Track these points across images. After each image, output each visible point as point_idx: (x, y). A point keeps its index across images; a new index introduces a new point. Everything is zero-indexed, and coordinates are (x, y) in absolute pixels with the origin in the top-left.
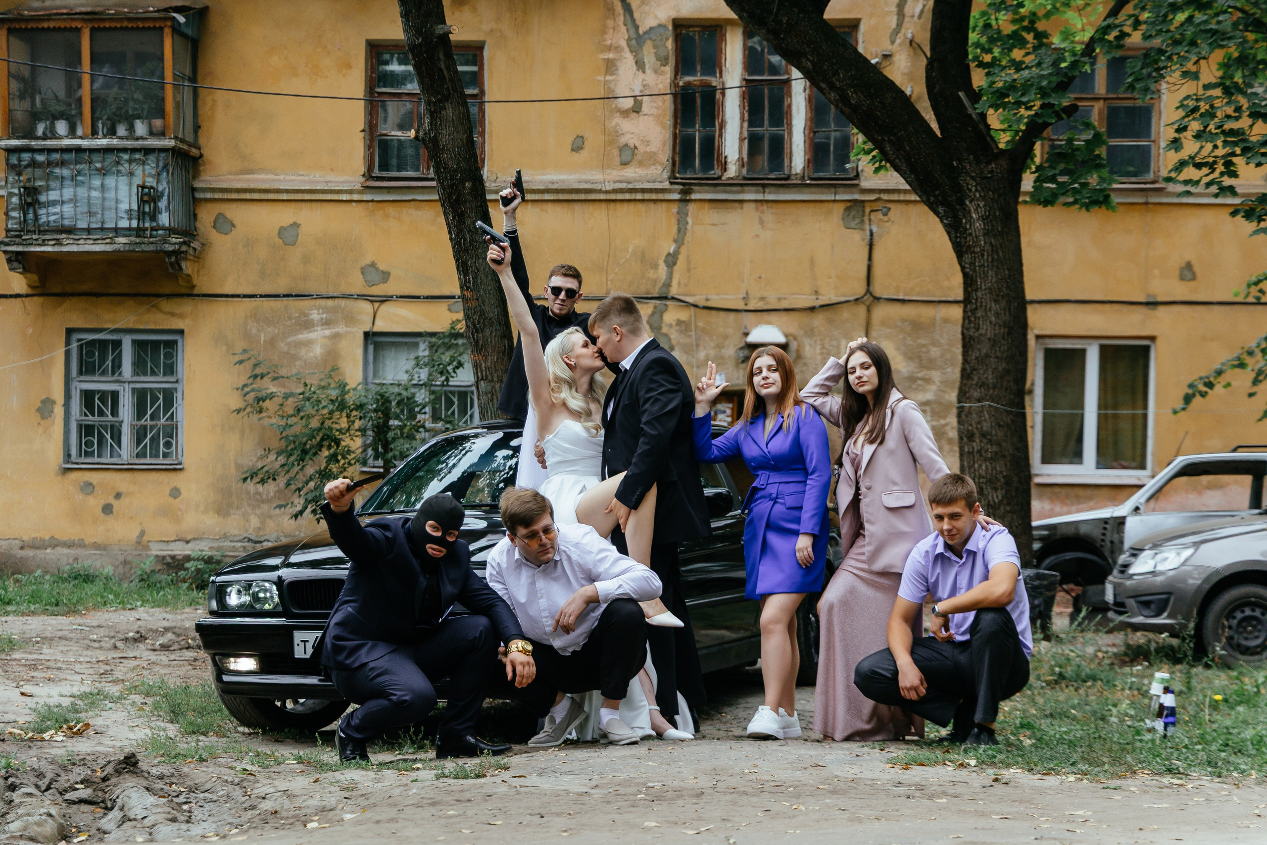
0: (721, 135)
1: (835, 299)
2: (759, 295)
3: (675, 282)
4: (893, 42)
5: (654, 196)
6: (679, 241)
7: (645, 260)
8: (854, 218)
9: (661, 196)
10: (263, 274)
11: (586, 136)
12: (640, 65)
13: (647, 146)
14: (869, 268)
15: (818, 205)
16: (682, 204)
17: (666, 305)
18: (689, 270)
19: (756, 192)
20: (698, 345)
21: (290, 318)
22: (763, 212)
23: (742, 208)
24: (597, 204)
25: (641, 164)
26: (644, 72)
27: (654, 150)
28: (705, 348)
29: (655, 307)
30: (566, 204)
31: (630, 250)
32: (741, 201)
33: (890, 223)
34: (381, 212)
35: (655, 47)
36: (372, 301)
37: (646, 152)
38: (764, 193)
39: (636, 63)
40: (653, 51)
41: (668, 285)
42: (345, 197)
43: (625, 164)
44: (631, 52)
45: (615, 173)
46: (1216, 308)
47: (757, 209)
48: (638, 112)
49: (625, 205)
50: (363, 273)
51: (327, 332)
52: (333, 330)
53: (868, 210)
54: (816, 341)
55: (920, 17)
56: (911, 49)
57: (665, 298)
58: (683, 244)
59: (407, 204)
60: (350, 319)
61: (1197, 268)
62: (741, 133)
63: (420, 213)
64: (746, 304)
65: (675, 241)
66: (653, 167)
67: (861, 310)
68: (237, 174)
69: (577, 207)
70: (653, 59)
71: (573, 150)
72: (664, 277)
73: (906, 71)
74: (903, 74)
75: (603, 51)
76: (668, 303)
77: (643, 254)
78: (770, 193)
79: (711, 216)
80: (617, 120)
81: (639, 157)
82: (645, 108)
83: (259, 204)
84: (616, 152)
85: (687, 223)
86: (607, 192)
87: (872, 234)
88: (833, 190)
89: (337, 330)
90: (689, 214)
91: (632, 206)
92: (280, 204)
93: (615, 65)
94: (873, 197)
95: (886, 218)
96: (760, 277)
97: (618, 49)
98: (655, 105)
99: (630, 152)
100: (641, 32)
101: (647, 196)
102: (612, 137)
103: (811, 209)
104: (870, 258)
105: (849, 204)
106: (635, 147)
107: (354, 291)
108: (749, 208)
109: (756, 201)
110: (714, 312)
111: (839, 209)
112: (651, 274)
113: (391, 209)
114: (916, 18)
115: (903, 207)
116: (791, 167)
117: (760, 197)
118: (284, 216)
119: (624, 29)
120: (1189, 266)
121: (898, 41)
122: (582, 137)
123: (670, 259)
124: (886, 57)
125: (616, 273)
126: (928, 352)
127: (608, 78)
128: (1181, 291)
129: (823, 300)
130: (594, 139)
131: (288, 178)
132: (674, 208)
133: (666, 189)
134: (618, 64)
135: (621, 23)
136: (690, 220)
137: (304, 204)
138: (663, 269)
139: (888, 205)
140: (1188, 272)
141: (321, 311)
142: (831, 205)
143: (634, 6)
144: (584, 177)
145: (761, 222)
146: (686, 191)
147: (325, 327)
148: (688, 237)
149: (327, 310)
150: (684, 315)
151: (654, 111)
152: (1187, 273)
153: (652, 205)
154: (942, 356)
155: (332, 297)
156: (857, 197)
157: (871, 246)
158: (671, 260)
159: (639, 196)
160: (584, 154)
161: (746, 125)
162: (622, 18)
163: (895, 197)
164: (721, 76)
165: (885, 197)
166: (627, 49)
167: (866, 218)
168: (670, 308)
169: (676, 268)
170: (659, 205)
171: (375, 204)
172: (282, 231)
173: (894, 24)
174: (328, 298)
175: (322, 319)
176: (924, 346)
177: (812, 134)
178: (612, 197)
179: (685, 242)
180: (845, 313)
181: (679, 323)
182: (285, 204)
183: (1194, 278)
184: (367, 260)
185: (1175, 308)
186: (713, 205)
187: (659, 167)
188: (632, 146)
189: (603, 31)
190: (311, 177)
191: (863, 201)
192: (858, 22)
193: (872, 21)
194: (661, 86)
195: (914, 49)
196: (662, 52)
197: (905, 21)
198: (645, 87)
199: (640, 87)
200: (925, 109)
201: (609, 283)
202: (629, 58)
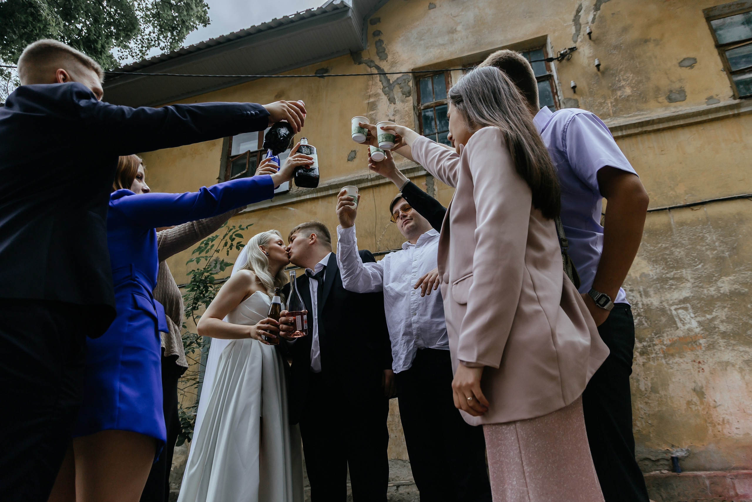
4: (575, 42)
11: (357, 150)
12: (392, 100)
16: (429, 178)
24: (367, 190)
26: (395, 104)
35: (401, 88)
36: (214, 284)
39: (389, 100)
40: (400, 90)
44: (385, 94)
55: (593, 21)
56: (591, 42)
70: (400, 94)
71: (348, 160)
73: (590, 55)
74: (588, 58)
75: (367, 99)
85: (435, 190)
86: (372, 180)
90: (435, 183)
93: (375, 105)
97: (377, 95)
98: (404, 120)
100: (391, 82)
114: (590, 24)
119: (380, 83)
121: (579, 40)
122: (355, 151)
124: (573, 50)
125: (383, 235)
126: (672, 253)
127: (371, 113)
130: (362, 151)
132: (423, 182)
133: (415, 168)
134: (377, 103)
135: (378, 81)
136: (436, 187)
143: (386, 70)
144: (356, 175)
154: (687, 255)
160: (356, 161)
162: (378, 78)
166: (382, 94)
173: (574, 32)
176: (666, 248)
178: (377, 182)
184: (214, 257)
189: (367, 88)
192: (545, 38)
193: (557, 34)
194: (407, 109)
195: (594, 41)
196: (406, 89)
197: (582, 26)
198: (396, 112)
199: (393, 113)
200: (613, 75)
201: (378, 243)
202: (384, 99)
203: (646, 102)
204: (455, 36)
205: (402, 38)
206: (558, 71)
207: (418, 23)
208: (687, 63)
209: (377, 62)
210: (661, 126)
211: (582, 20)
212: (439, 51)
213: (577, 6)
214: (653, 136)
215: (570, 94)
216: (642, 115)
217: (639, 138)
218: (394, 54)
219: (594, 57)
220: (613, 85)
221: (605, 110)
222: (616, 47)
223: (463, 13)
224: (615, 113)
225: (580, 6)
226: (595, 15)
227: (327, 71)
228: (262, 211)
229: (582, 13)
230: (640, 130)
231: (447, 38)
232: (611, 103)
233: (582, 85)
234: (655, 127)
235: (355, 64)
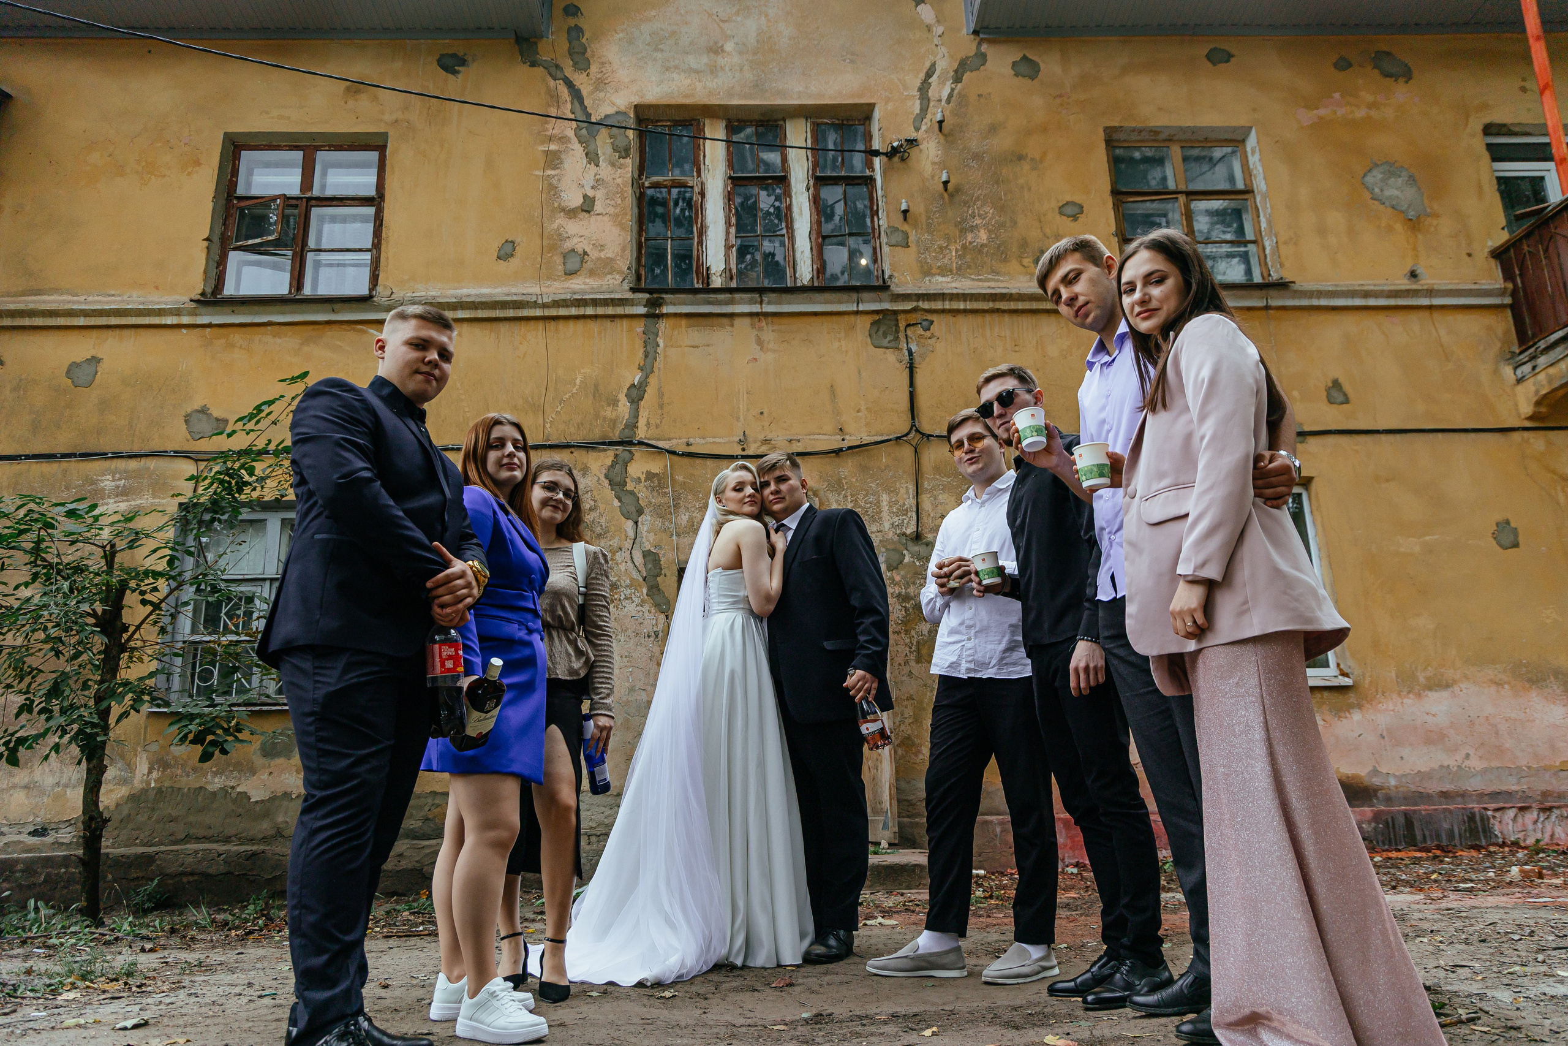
0: (700, 243)
1: (867, 439)
2: (761, 437)
3: (642, 423)
4: (917, 129)
5: (610, 311)
6: (647, 369)
7: (600, 394)
8: (885, 335)
9: (620, 310)
10: (35, 427)
11: (518, 240)
12: (592, 157)
13: (600, 251)
14: (912, 396)
15: (835, 318)
16: (650, 320)
17: (630, 452)
18: (661, 407)
19: (751, 302)
20: (677, 506)
21: (67, 488)
22: (761, 329)
23: (732, 326)
24: (532, 323)
25: (592, 273)
26: (597, 166)
27: (610, 255)
28: (687, 509)
29: (616, 456)
30: (488, 325)
31: (578, 382)
32: (731, 316)
33: (934, 340)
34: (223, 341)
35: (611, 136)
36: (197, 461)
37: (599, 259)
38: (761, 303)
39: (587, 155)
40: (609, 141)
41: (633, 426)
42: (169, 320)
43: (570, 274)
44: (580, 142)
45: (557, 284)
46: (1383, 437)
47: (753, 326)
48: (589, 212)
49: (571, 324)
50: (187, 422)
51: (123, 506)
52: (133, 503)
53: (902, 325)
54: (845, 497)
55: (948, 101)
56: (941, 137)
57: (630, 443)
58: (652, 372)
59: (262, 329)
60: (159, 486)
61: (1347, 387)
62: (727, 240)
63: (279, 341)
64: (743, 450)
65: (641, 369)
66: (609, 277)
67: (907, 452)
68: (16, 295)
69: (504, 328)
70: (610, 150)
71: (499, 258)
72: (627, 416)
73: (937, 160)
74: (934, 163)
75: (543, 143)
76: (633, 449)
77: (596, 386)
78: (769, 303)
79: (692, 335)
80: (561, 220)
81: (589, 265)
82: (598, 207)
83: (45, 333)
84: (558, 260)
85: (658, 345)
86: (544, 306)
87: (910, 353)
88: (854, 296)
89: (138, 502)
90: (660, 333)
91: (579, 326)
92: (76, 332)
93: (559, 158)
94: (908, 306)
95: (928, 334)
96: (762, 413)
97: (563, 139)
98: (612, 203)
99: (578, 259)
100: (593, 120)
101: (600, 311)
102: (553, 243)
103: (826, 324)
104: (912, 383)
105: (877, 317)
106: (585, 253)
107: (170, 447)
108: (742, 324)
109: (751, 315)
110: (698, 461)
111: (864, 323)
112: (608, 412)
113: (237, 337)
114: (943, 102)
115: (949, 318)
116: (795, 278)
117: (756, 308)
118: (80, 348)
120: (1336, 384)
121: (924, 128)
122: (513, 242)
123: (634, 392)
124: (912, 142)
125: (558, 413)
127: (549, 172)
128: (1332, 417)
129: (852, 440)
130: (528, 245)
131: (90, 299)
132: (639, 327)
133: (627, 299)
134: (563, 156)
135: (568, 112)
136: (661, 341)
137: (110, 332)
138: (624, 407)
139: (930, 317)
140: (1336, 392)
141: (117, 476)
142: (853, 318)
143: (584, 93)
144: (514, 290)
145: (760, 342)
146: (654, 303)
147: (120, 498)
148: (659, 363)
149: (127, 475)
150: (656, 466)
151: (611, 210)
152: (1335, 394)
153: (608, 323)
155: (136, 456)
156: (886, 306)
157: (911, 368)
158: (636, 394)
159: (590, 311)
160: (514, 262)
161: (733, 230)
162: (569, 106)
163: (938, 305)
164: (699, 175)
165: (925, 305)
166: (574, 140)
167: (901, 335)
168: (637, 455)
169: (642, 403)
170: (618, 321)
171: (216, 330)
172: (72, 369)
173: (917, 111)
174: (131, 457)
175: (118, 487)
177: (820, 240)
178: (553, 312)
179: (656, 369)
180: (884, 457)
181: (650, 476)
182: (84, 332)
183: (1347, 401)
184: (197, 405)
185: (1331, 440)
186: (692, 321)
187: (617, 277)
188: (581, 251)
189: (545, 119)
190: (125, 298)
191: (895, 313)
192: (871, 107)
193: (890, 107)
194: (619, 181)
195: (945, 136)
196: (621, 143)
197: (932, 104)
198: (598, 183)
199: (592, 183)
200: (965, 203)
201: (548, 426)
202: (578, 149)
203: (1005, 260)
204: (721, 61)
205: (621, 35)
206: (885, 174)
207: (653, 13)
208: (1069, 210)
209: (569, 72)
210: (1020, 306)
211: (931, 93)
212: (688, 81)
213: (928, 64)
214: (1007, 318)
215: (898, 221)
216: (998, 281)
217: (988, 318)
218: (603, 63)
219: (942, 165)
220: (964, 220)
221: (946, 261)
222: (976, 157)
223: (739, 19)
224: (959, 268)
225: (933, 65)
226: (952, 90)
227: (463, 62)
228: (311, 327)
229: (934, 79)
230: (990, 305)
231: (705, 59)
232: (957, 251)
233: (918, 208)
234: (1012, 305)
235: (525, 63)
